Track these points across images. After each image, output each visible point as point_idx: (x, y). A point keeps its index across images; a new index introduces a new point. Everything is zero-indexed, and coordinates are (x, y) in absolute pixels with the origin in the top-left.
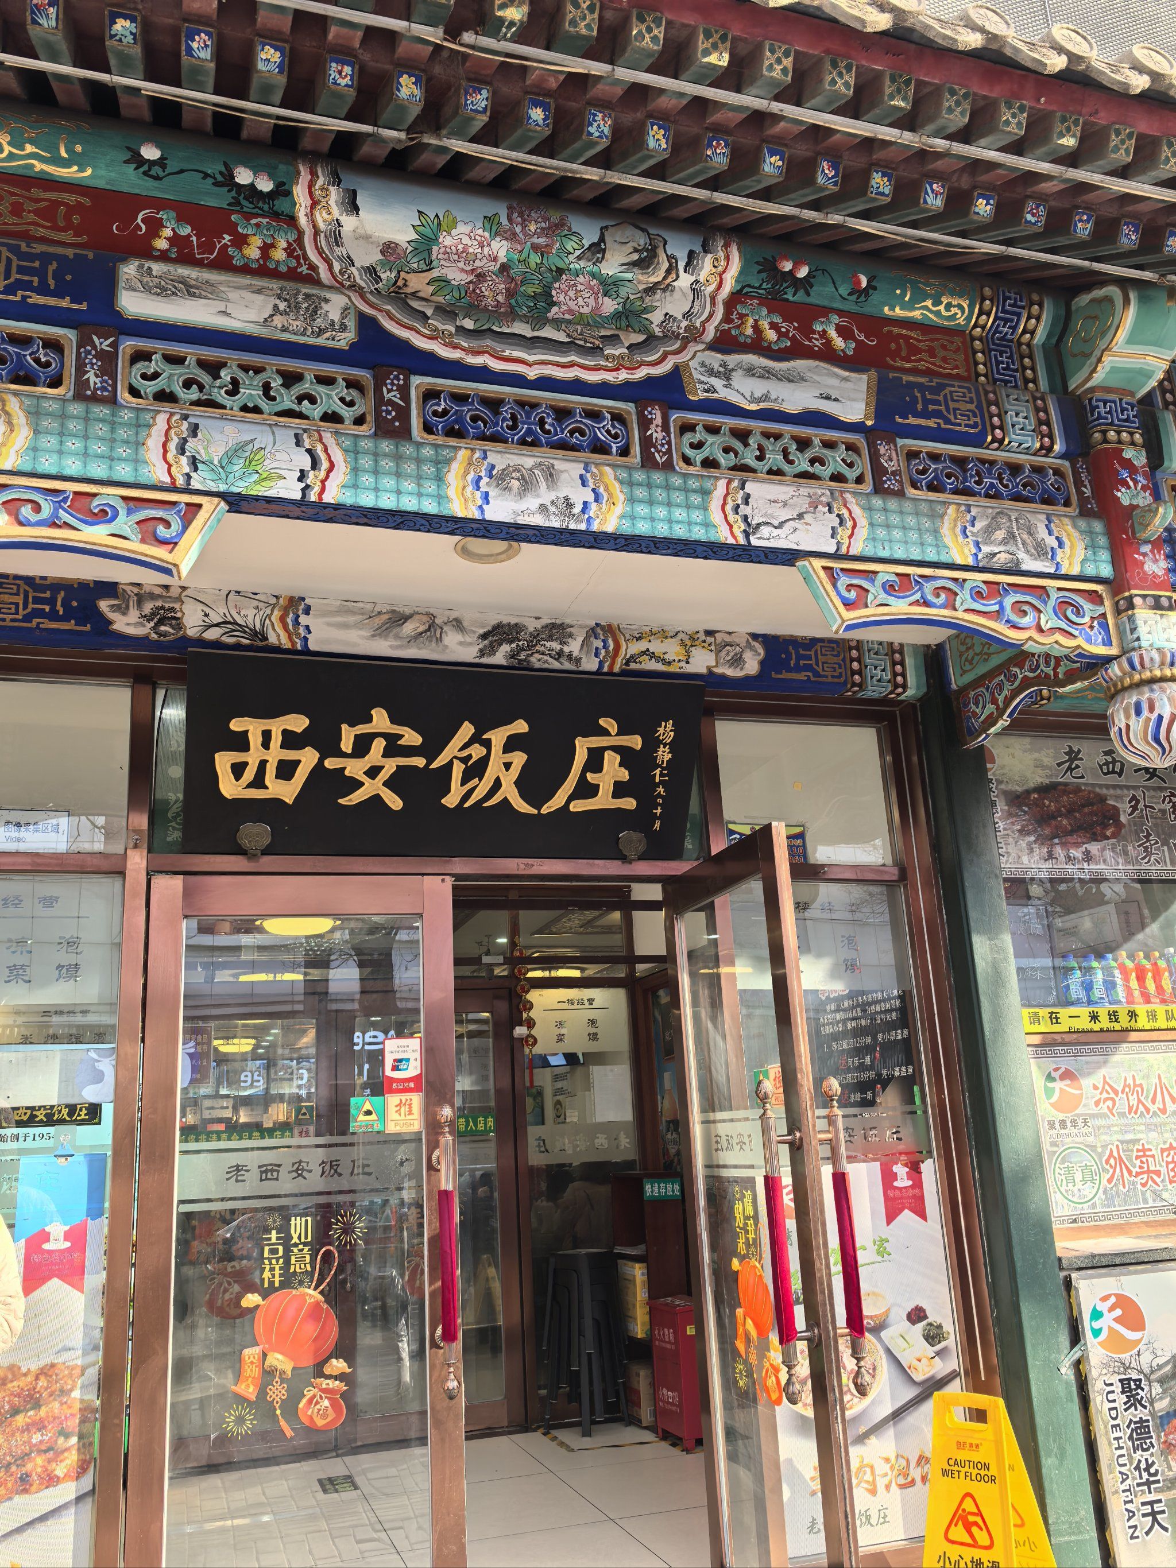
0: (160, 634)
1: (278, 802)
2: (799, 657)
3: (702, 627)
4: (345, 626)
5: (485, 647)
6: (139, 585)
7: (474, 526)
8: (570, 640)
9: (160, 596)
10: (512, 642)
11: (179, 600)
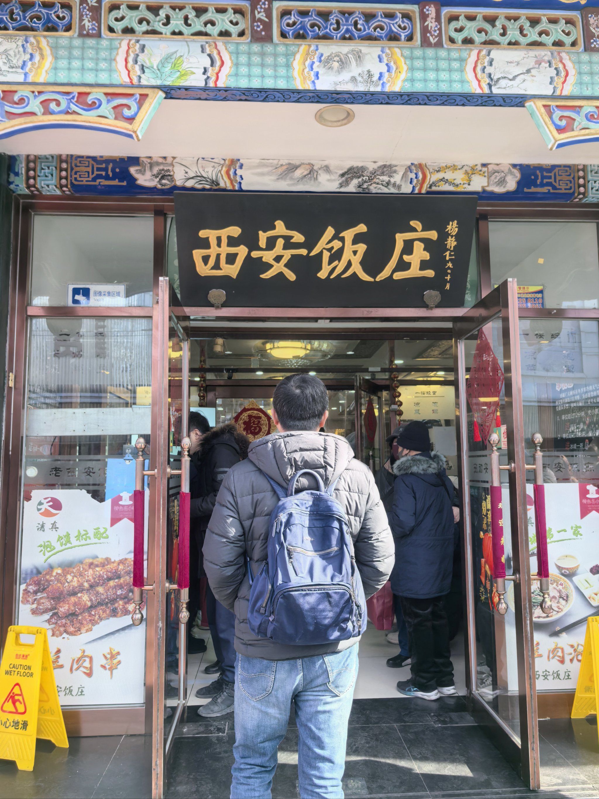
0: (162, 185)
1: (227, 278)
2: (543, 177)
3: (479, 162)
4: (262, 174)
5: (343, 182)
6: (150, 157)
7: (311, 95)
8: (395, 174)
9: (162, 163)
10: (359, 177)
11: (172, 165)
